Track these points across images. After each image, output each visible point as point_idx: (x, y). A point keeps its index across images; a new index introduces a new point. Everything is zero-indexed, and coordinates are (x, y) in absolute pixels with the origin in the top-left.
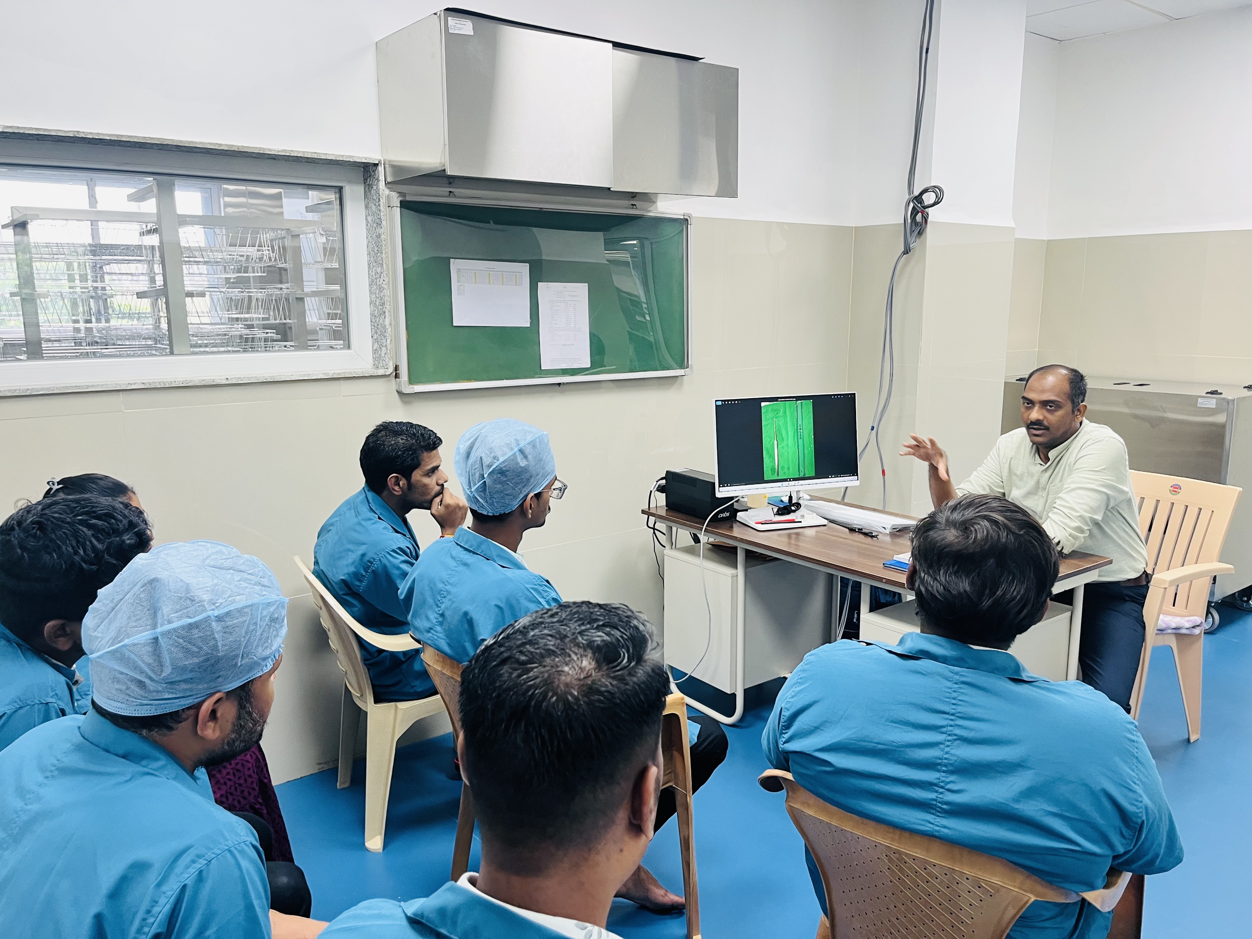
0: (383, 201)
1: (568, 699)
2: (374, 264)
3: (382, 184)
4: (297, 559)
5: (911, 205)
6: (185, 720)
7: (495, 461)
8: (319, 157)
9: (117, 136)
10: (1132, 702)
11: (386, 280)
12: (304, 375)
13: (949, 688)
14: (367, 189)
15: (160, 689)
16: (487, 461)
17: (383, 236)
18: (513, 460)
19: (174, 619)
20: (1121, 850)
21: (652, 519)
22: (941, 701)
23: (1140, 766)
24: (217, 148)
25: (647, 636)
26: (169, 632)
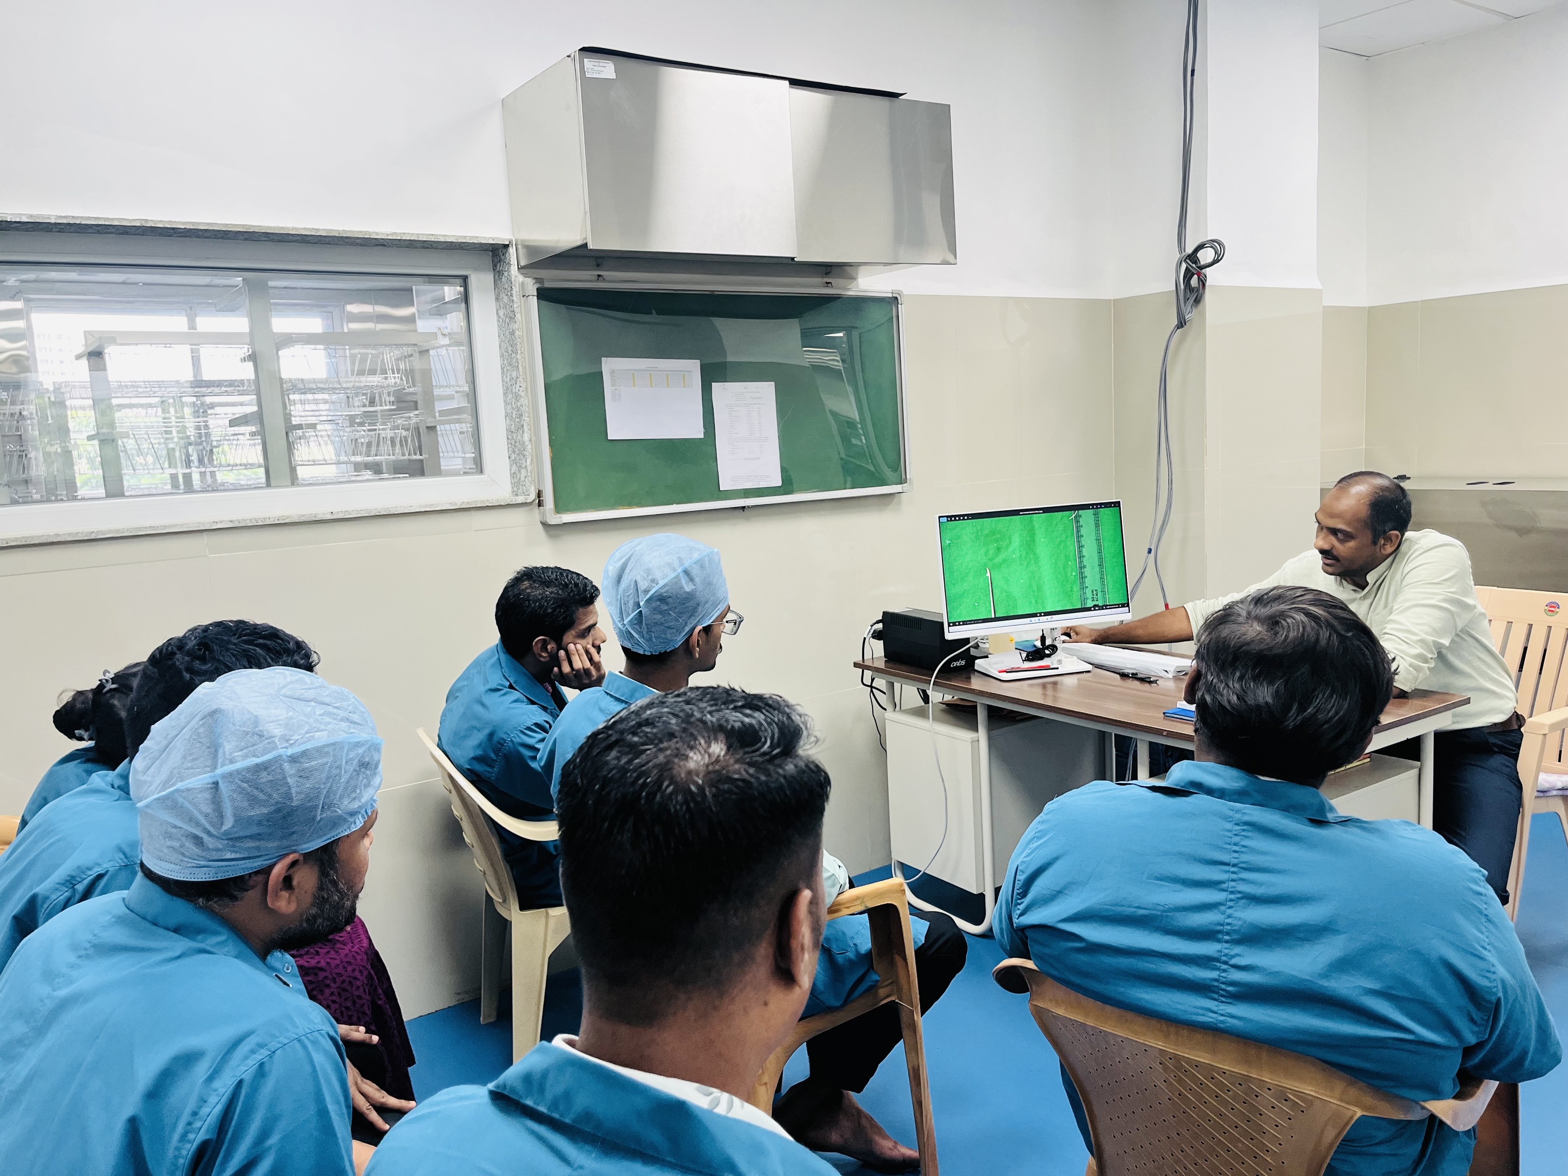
0: (516, 290)
1: (690, 789)
2: (509, 368)
3: (514, 269)
4: (422, 734)
5: (1184, 266)
6: (253, 887)
7: (654, 585)
8: (436, 240)
9: (193, 223)
10: (1510, 887)
11: (523, 385)
12: (426, 506)
13: (1229, 831)
14: (496, 277)
15: (221, 846)
16: (642, 585)
17: (517, 333)
18: (676, 583)
19: (238, 759)
20: (1472, 1040)
21: (868, 674)
22: (1221, 849)
23: (1490, 927)
24: (313, 233)
25: (802, 726)
26: (231, 774)
